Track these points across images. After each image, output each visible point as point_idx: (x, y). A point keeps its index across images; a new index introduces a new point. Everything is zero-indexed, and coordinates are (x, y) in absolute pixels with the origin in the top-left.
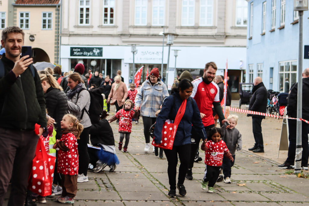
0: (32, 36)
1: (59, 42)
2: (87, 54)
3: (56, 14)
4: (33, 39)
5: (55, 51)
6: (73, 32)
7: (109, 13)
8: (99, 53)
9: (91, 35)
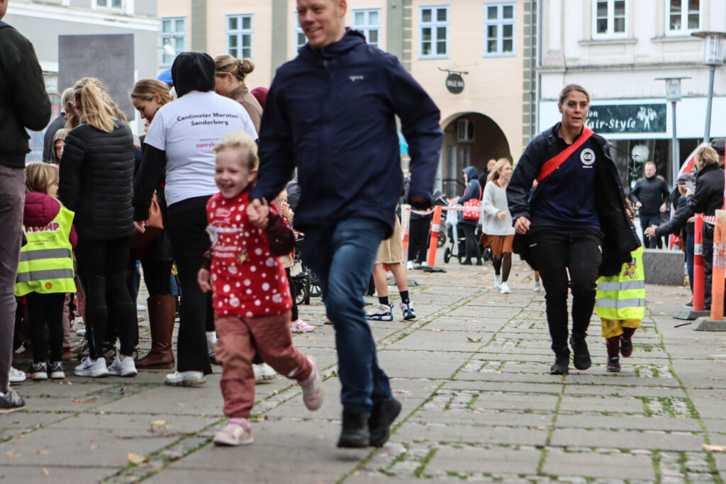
0: (455, 77)
1: (537, 91)
2: (619, 125)
3: (526, 7)
4: (460, 84)
5: (525, 119)
6: (575, 60)
8: (655, 119)
9: (632, 67)
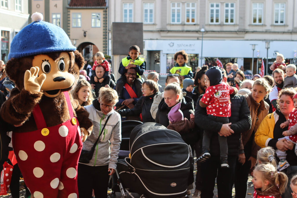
1: (107, 37)
3: (104, 14)
5: (104, 44)
7: (149, 13)
